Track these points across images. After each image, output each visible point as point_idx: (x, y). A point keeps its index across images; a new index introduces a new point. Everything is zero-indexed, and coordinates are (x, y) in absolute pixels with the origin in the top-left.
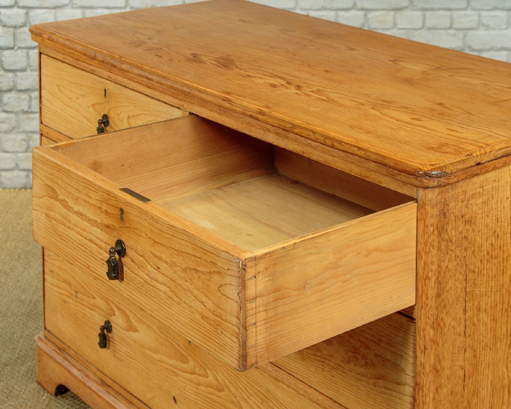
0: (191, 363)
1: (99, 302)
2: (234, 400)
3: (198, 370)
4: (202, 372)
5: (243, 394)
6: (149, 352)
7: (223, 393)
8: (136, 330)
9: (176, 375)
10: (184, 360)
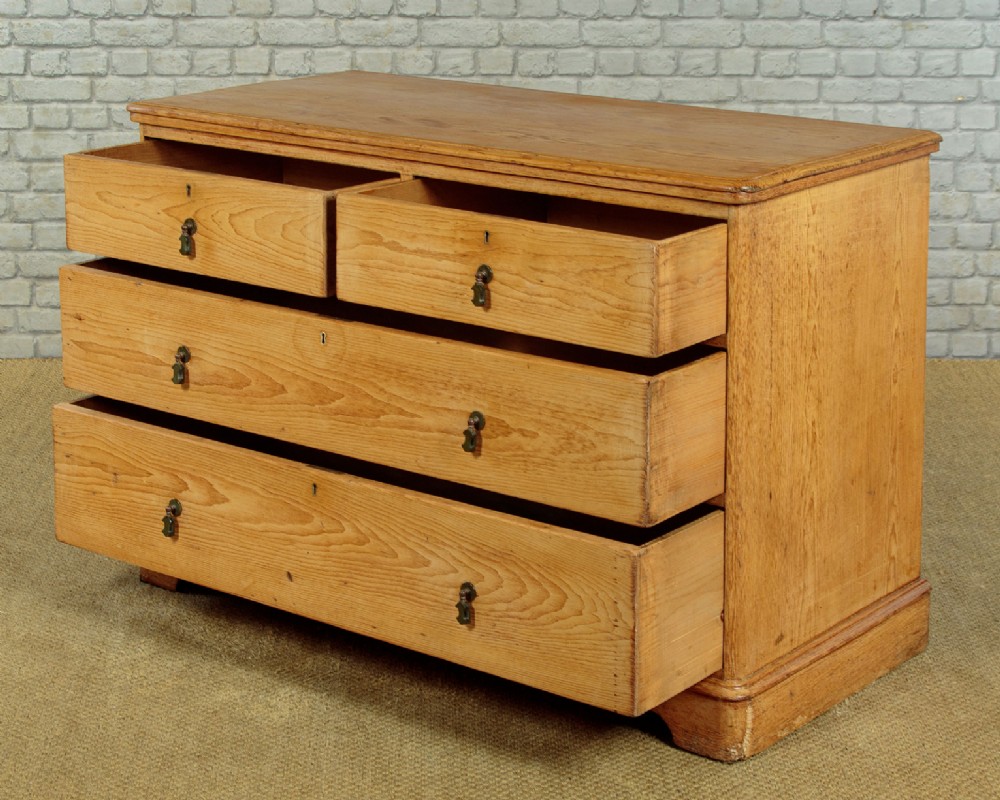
0: (317, 520)
1: (158, 477)
2: (386, 549)
3: (327, 527)
4: (334, 526)
5: (399, 538)
6: (247, 525)
7: (367, 545)
8: (226, 500)
9: (292, 542)
10: (305, 518)
